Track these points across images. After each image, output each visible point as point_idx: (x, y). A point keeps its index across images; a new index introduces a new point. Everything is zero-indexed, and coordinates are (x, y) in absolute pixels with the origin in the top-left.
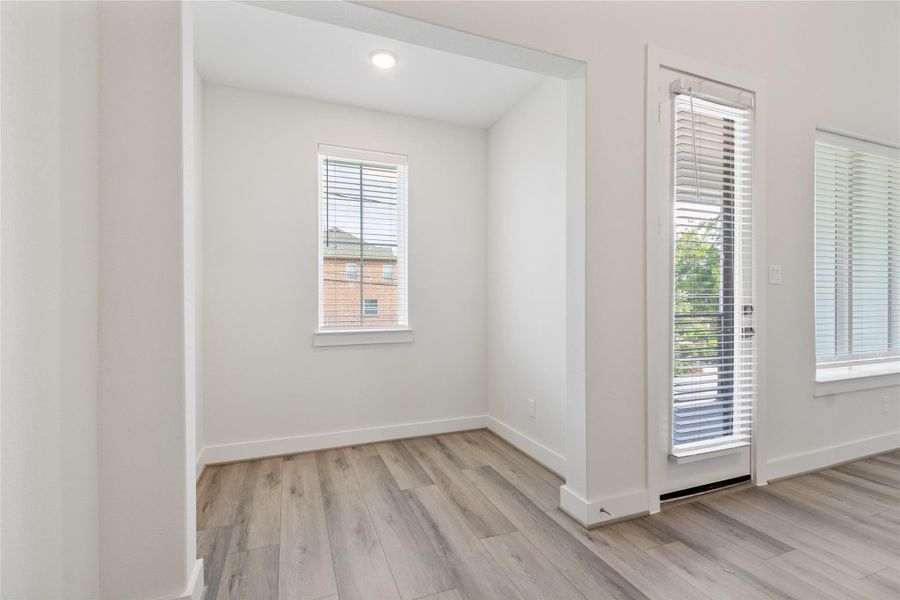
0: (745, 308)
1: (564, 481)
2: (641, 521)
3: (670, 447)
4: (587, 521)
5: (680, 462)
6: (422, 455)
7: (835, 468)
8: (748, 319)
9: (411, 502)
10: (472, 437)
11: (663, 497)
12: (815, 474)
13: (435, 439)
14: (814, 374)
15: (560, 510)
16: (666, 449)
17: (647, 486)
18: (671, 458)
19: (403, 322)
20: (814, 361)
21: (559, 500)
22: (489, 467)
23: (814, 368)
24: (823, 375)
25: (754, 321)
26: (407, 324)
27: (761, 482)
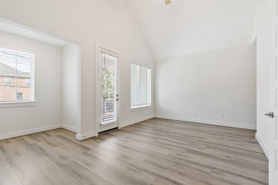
0: (117, 95)
1: (77, 134)
2: (94, 138)
3: (101, 123)
4: (80, 139)
5: (102, 125)
6: (38, 136)
7: (134, 124)
8: (117, 97)
9: (34, 145)
10: (56, 130)
11: (99, 133)
12: (130, 126)
13: (44, 132)
14: (131, 107)
15: (76, 139)
16: (100, 123)
17: (95, 131)
18: (101, 125)
19: (32, 99)
20: (131, 105)
21: (76, 137)
22: (60, 135)
23: (131, 106)
24: (132, 107)
25: (119, 97)
26: (34, 100)
27: (120, 128)
